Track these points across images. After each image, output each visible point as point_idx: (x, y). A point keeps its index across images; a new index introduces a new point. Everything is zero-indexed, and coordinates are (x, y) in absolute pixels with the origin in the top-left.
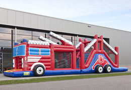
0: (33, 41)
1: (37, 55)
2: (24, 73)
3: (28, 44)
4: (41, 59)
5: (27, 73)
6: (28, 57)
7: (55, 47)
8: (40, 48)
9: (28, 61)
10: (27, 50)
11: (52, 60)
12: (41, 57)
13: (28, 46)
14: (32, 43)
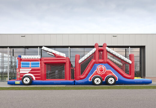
0: (25, 56)
1: (28, 67)
2: (16, 82)
3: (21, 59)
4: (31, 70)
5: (18, 82)
6: (20, 69)
7: (45, 60)
8: (30, 61)
9: (20, 73)
10: (20, 64)
11: (41, 72)
12: (31, 69)
13: (21, 60)
14: (24, 58)
